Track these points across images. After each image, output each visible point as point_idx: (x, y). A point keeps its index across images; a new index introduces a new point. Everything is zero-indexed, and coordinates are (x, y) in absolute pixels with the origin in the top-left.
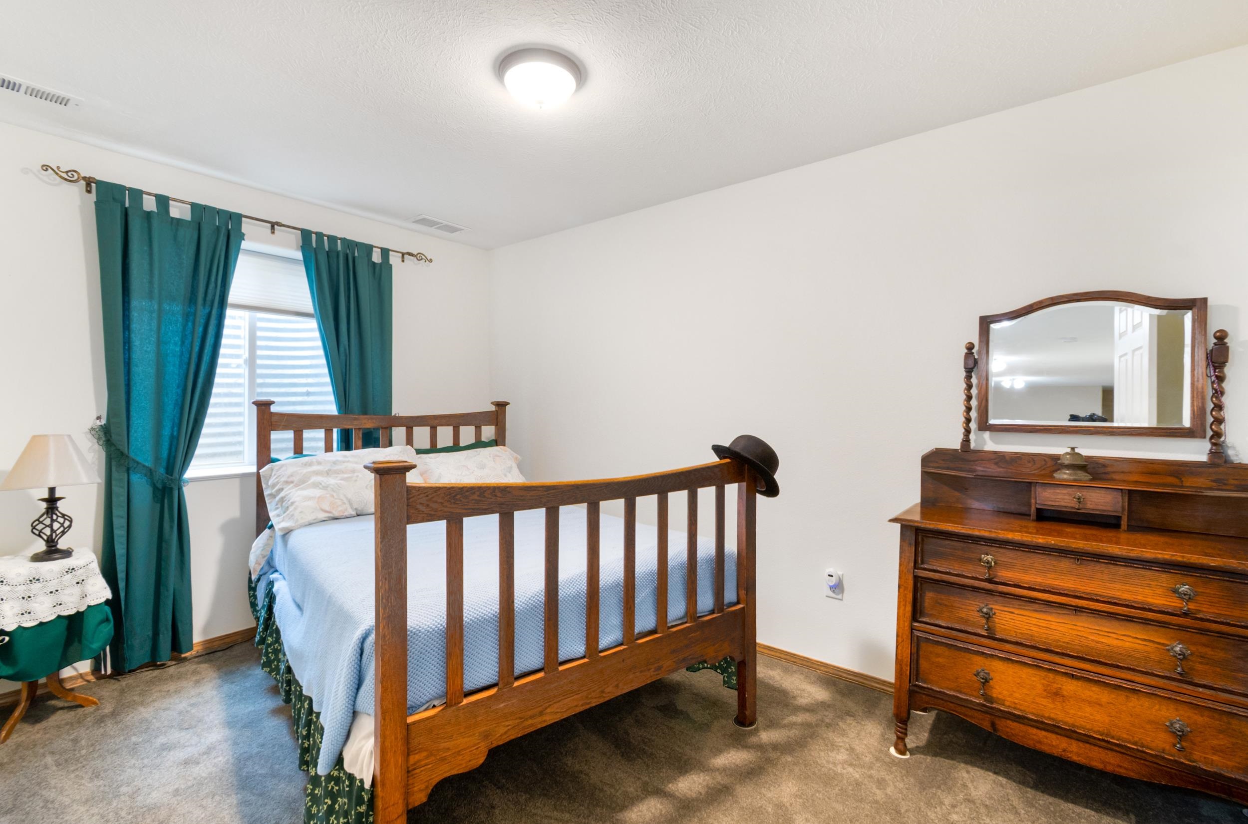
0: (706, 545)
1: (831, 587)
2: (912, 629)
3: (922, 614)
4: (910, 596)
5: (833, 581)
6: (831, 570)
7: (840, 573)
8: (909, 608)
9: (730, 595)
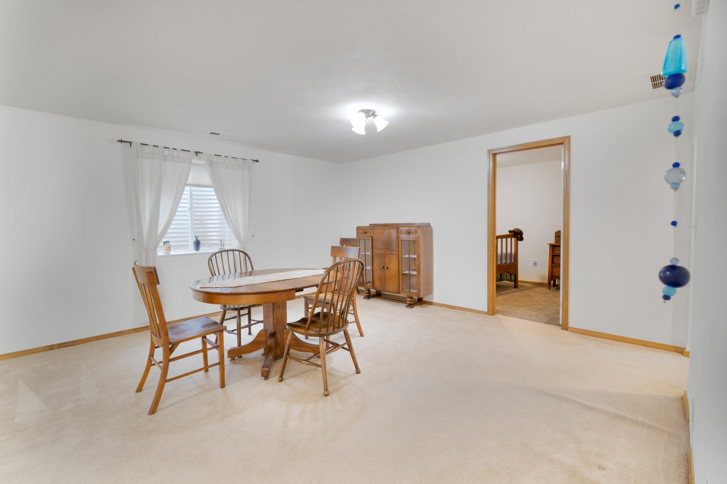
0: (509, 251)
1: (534, 264)
2: (552, 265)
3: (554, 262)
4: (551, 259)
5: (534, 262)
6: (534, 260)
7: (536, 260)
8: (551, 261)
9: (513, 261)
